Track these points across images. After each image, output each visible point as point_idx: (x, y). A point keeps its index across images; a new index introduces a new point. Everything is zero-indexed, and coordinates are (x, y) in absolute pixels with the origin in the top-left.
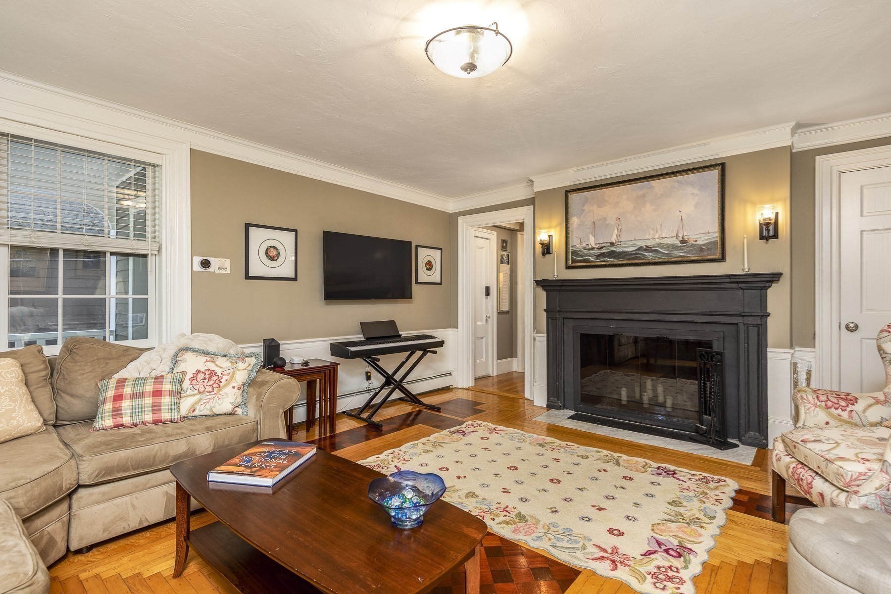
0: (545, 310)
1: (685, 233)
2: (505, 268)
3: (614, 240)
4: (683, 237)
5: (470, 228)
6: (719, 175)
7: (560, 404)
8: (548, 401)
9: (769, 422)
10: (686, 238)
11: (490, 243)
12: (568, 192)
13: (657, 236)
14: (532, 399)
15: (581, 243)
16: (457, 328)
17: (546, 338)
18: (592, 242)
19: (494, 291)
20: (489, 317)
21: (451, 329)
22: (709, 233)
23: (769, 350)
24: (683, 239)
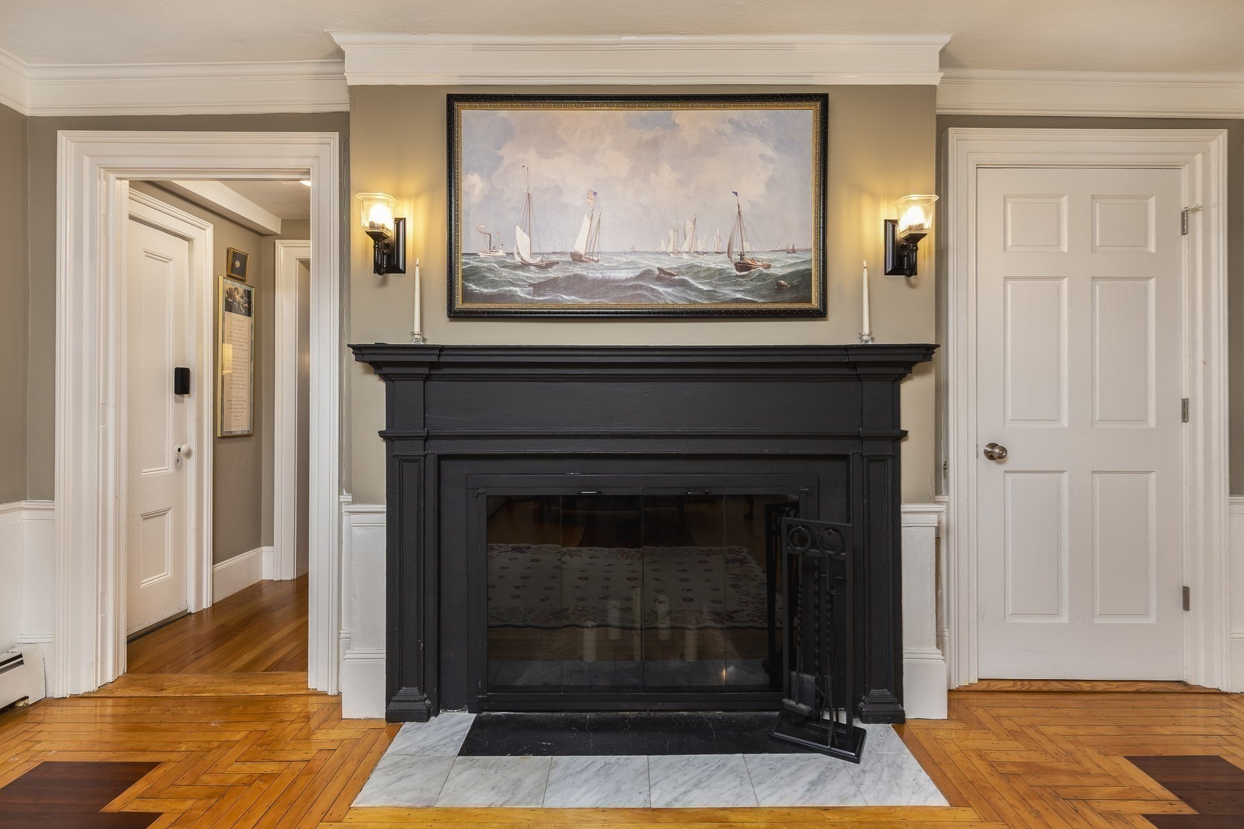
0: (381, 434)
1: (747, 247)
2: (239, 325)
3: (580, 248)
4: (742, 255)
5: (112, 176)
6: (815, 121)
7: (428, 702)
8: (389, 700)
9: (905, 661)
10: (748, 257)
11: (191, 250)
12: (456, 100)
13: (685, 248)
14: (332, 691)
15: (492, 249)
16: (53, 499)
17: (385, 515)
18: (523, 247)
19: (202, 382)
20: (188, 454)
21: (23, 504)
22: (794, 251)
23: (905, 507)
24: (742, 259)
